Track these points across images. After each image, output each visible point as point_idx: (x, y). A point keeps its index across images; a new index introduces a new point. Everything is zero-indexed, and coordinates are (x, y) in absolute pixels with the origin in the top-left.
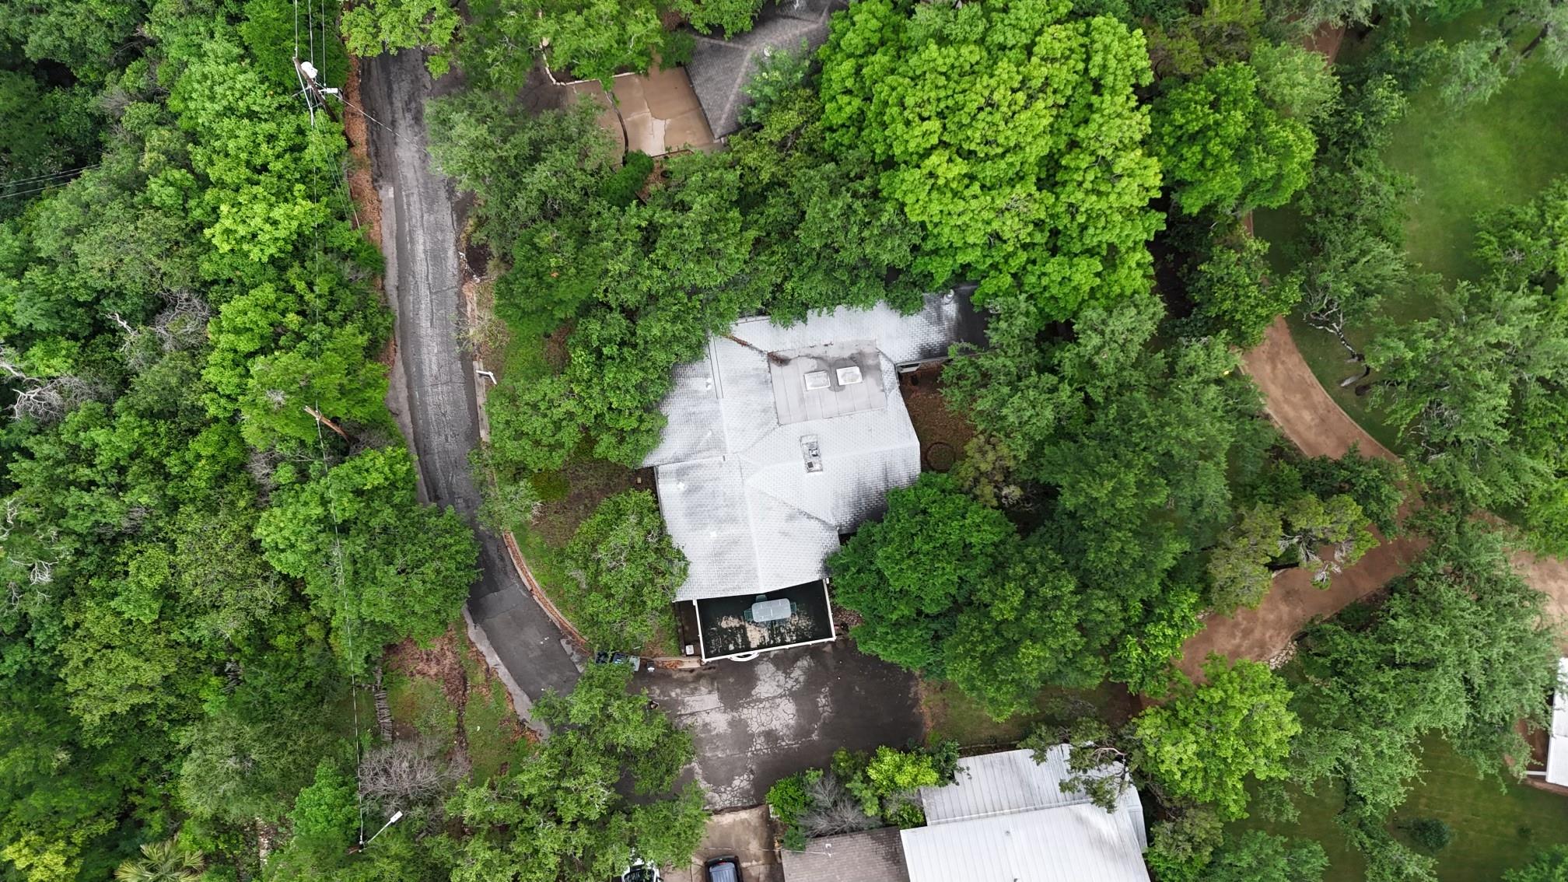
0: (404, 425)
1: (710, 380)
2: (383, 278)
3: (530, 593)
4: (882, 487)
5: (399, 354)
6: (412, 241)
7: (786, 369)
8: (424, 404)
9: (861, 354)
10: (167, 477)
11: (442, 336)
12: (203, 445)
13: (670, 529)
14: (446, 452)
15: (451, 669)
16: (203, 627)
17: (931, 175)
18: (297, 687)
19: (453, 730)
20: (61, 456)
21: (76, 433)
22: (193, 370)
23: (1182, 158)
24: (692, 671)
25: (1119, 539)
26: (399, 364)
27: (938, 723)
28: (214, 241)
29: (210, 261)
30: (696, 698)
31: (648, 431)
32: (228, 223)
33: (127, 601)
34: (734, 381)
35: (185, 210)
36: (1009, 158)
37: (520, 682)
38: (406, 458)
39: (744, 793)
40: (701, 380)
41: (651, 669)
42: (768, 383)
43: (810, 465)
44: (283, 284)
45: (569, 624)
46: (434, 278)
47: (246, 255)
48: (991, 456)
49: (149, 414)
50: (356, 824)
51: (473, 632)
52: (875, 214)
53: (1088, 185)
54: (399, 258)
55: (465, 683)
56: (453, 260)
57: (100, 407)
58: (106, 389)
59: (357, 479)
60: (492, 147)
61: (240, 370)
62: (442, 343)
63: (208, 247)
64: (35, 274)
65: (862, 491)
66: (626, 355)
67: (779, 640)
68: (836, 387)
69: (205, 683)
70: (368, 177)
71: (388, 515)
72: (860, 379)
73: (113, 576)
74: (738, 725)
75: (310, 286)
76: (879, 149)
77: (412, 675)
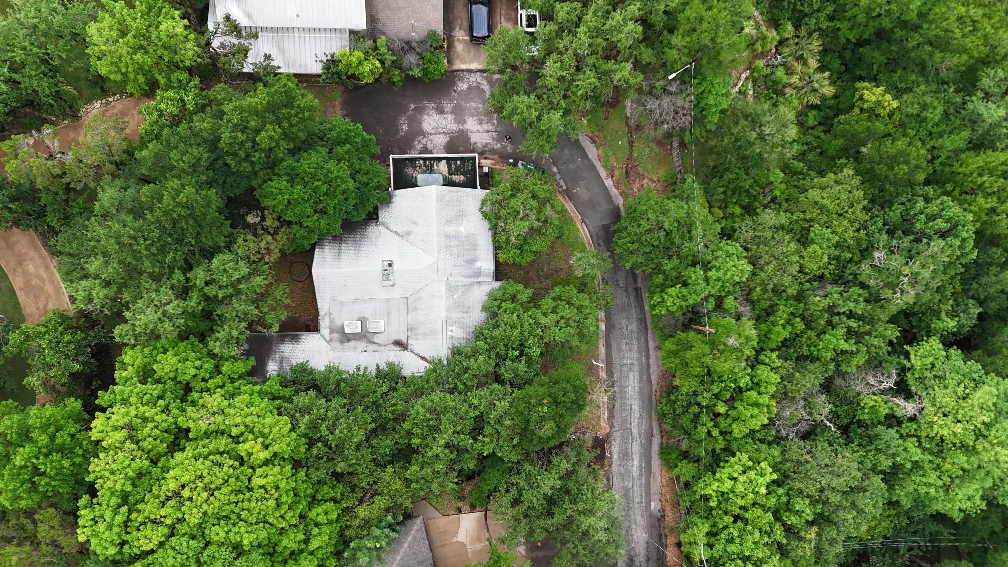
0: (654, 340)
1: (450, 334)
2: (662, 444)
3: (583, 221)
4: (344, 246)
5: (654, 388)
6: (641, 468)
7: (396, 337)
8: (640, 353)
9: (342, 343)
10: (803, 319)
11: (625, 398)
12: (781, 333)
13: (489, 234)
14: (628, 318)
15: (635, 181)
16: (783, 219)
17: (267, 447)
18: (729, 176)
19: (636, 145)
20: (867, 337)
21: (858, 351)
22: (785, 383)
23: (73, 436)
24: (486, 158)
25: (184, 162)
26: (654, 382)
27: (332, 102)
28: (771, 470)
29: (774, 457)
30: (485, 141)
31: (496, 300)
32: (761, 480)
33: (829, 240)
34: (434, 332)
35: (788, 495)
36: (206, 451)
37: (593, 167)
38: (653, 307)
39: (461, 80)
40: (455, 335)
41: (511, 161)
42: (410, 329)
43: (390, 265)
44: (728, 438)
45: (561, 198)
46: (628, 440)
47: (750, 459)
48: (263, 245)
49: (813, 359)
50: (697, 81)
51: (620, 201)
52: (314, 426)
53: (150, 425)
54: (651, 457)
55: (627, 171)
56: (615, 451)
57: (844, 368)
58: (839, 382)
59: (685, 291)
60: (580, 513)
61: (756, 380)
62: (626, 393)
63: (775, 468)
64: (886, 463)
65: (358, 245)
66: (503, 348)
67: (428, 163)
68: (364, 321)
69: (783, 193)
70: (668, 520)
71: (668, 266)
72: (346, 323)
73: (838, 259)
74: (461, 121)
75: (709, 433)
76: (302, 474)
77: (659, 181)
